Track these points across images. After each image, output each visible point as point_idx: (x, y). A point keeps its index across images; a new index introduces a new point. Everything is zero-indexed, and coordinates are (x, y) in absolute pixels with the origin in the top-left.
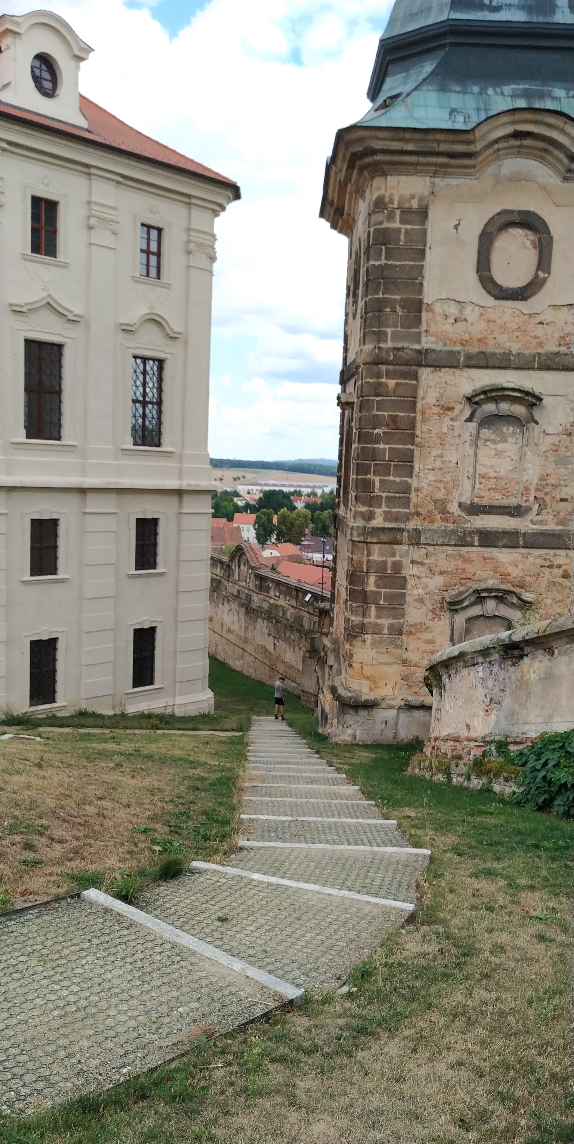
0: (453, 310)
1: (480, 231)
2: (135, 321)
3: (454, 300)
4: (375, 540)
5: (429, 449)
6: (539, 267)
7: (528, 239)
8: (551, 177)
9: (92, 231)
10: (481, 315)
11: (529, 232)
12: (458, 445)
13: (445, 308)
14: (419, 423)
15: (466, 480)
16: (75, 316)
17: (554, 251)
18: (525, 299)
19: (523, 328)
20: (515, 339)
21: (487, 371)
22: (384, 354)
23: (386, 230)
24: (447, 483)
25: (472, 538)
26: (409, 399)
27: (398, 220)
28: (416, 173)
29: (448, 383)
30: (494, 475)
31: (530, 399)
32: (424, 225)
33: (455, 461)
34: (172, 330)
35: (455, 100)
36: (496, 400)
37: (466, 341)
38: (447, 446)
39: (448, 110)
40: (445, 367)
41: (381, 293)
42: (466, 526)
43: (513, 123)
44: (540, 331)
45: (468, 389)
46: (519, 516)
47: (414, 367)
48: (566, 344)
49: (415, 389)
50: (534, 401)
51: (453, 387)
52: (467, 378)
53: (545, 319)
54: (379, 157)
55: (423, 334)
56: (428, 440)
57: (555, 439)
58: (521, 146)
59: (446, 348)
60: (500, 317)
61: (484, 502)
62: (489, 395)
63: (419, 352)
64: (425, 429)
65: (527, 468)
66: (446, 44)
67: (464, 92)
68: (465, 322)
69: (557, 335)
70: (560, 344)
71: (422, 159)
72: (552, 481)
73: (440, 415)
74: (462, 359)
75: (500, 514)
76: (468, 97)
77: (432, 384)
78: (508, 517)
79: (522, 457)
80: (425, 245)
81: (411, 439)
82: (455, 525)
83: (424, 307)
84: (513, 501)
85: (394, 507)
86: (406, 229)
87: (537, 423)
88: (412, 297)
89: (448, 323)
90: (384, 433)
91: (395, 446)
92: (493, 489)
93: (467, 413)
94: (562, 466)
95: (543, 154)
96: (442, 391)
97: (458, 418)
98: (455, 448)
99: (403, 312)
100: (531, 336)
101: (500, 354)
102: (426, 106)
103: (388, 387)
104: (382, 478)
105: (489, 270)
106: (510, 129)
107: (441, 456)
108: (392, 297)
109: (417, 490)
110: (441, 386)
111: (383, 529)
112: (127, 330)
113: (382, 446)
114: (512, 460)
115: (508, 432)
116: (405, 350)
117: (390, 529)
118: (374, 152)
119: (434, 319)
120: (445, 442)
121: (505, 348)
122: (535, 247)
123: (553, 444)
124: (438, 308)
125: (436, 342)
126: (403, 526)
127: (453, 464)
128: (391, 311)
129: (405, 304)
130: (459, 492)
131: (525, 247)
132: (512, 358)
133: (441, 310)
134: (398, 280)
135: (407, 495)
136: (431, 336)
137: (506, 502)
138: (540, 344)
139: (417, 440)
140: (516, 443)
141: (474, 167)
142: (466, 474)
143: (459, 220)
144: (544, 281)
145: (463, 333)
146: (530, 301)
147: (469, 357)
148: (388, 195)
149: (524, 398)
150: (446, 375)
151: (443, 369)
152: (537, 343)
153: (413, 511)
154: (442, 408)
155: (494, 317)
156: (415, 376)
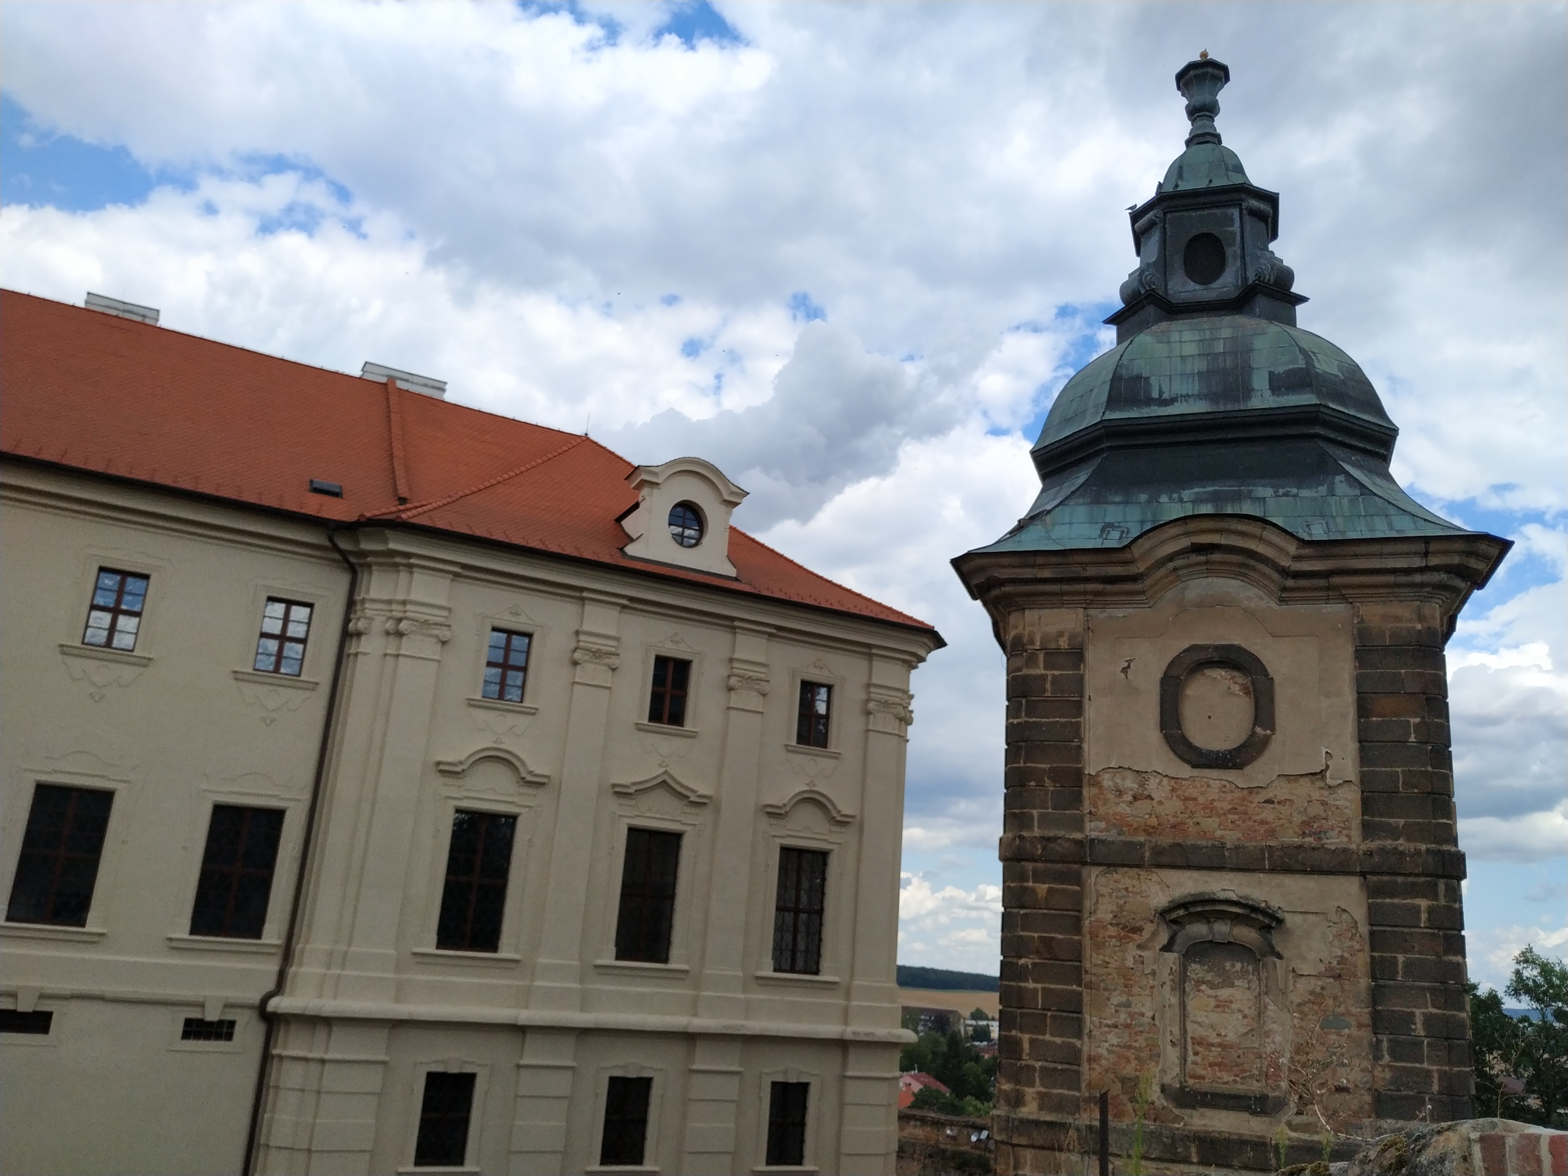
0: (1130, 783)
1: (1160, 675)
2: (785, 801)
3: (1129, 769)
4: (1023, 1141)
5: (1106, 993)
6: (1257, 721)
7: (1235, 683)
8: (1262, 599)
9: (732, 693)
10: (1173, 790)
11: (1236, 674)
12: (1152, 987)
13: (1118, 780)
14: (1087, 951)
15: (1169, 1047)
16: (700, 796)
17: (1277, 698)
18: (1239, 766)
19: (1240, 808)
20: (1231, 826)
21: (1188, 873)
22: (1028, 845)
23: (1026, 677)
24: (1140, 1050)
25: (1187, 1148)
26: (1071, 913)
27: (1042, 665)
28: (1062, 605)
29: (1130, 890)
30: (1217, 1040)
31: (1261, 918)
32: (1078, 669)
33: (1150, 1014)
34: (839, 812)
35: (1113, 513)
36: (1205, 917)
37: (1153, 827)
38: (1136, 990)
39: (1100, 526)
40: (1124, 866)
41: (1022, 761)
42: (1176, 1125)
43: (1187, 534)
44: (1268, 814)
45: (1160, 899)
46: (1264, 1113)
47: (1075, 866)
48: (1314, 833)
49: (1078, 900)
50: (1267, 921)
51: (1138, 897)
52: (1159, 883)
53: (1275, 796)
54: (1008, 589)
55: (1087, 818)
56: (1104, 977)
57: (1316, 984)
58: (1207, 563)
59: (1122, 838)
60: (1203, 793)
61: (1205, 1086)
62: (1192, 910)
63: (1079, 843)
64: (1098, 959)
65: (1270, 1030)
66: (1103, 449)
67: (1126, 503)
68: (1148, 801)
69: (1298, 819)
70: (1304, 833)
71: (1065, 587)
72: (1318, 1054)
73: (1120, 939)
74: (1147, 854)
75: (1233, 1109)
76: (1130, 508)
77: (1104, 890)
78: (1246, 1116)
79: (1261, 1013)
80: (1082, 696)
81: (1077, 974)
82: (1158, 1123)
83: (1085, 780)
84: (1254, 1087)
85: (1054, 1087)
86: (1054, 676)
87: (1279, 956)
88: (1066, 765)
89: (1123, 802)
90: (1034, 964)
91: (1052, 986)
92: (1219, 1065)
93: (1163, 938)
94: (1333, 1030)
95: (1243, 571)
96: (1121, 902)
97: (1150, 945)
98: (1148, 992)
99: (1054, 786)
100: (1255, 821)
101: (1207, 847)
102: (1071, 524)
103: (1037, 895)
104: (1034, 1036)
105: (1179, 727)
106: (1185, 542)
107: (1128, 1005)
108: (1038, 765)
109: (1090, 1059)
110: (1120, 894)
111: (1037, 1123)
112: (774, 814)
113: (1031, 985)
114: (1245, 1017)
115: (1234, 970)
116: (1059, 841)
117: (1050, 1124)
118: (1002, 583)
119: (1102, 796)
120: (1132, 982)
121: (1215, 839)
122: (1247, 693)
123: (1312, 993)
124: (1107, 781)
125: (1107, 830)
126: (1070, 1120)
127: (1146, 1020)
128: (1037, 786)
129: (1056, 775)
130: (1160, 1068)
131: (1233, 694)
132: (1226, 854)
133: (1111, 783)
134: (1046, 743)
135: (1075, 1068)
136: (1099, 820)
137: (1241, 1088)
138: (1272, 833)
139: (1086, 978)
140: (1249, 989)
141: (1143, 592)
142: (1169, 1038)
143: (1129, 662)
144: (1265, 742)
145: (1147, 816)
146: (1248, 769)
147: (1158, 851)
148: (1026, 633)
149: (1249, 916)
150: (1125, 878)
151: (1120, 869)
152: (1266, 831)
153: (1087, 1094)
154: (1123, 929)
155: (1192, 792)
156: (1078, 880)
